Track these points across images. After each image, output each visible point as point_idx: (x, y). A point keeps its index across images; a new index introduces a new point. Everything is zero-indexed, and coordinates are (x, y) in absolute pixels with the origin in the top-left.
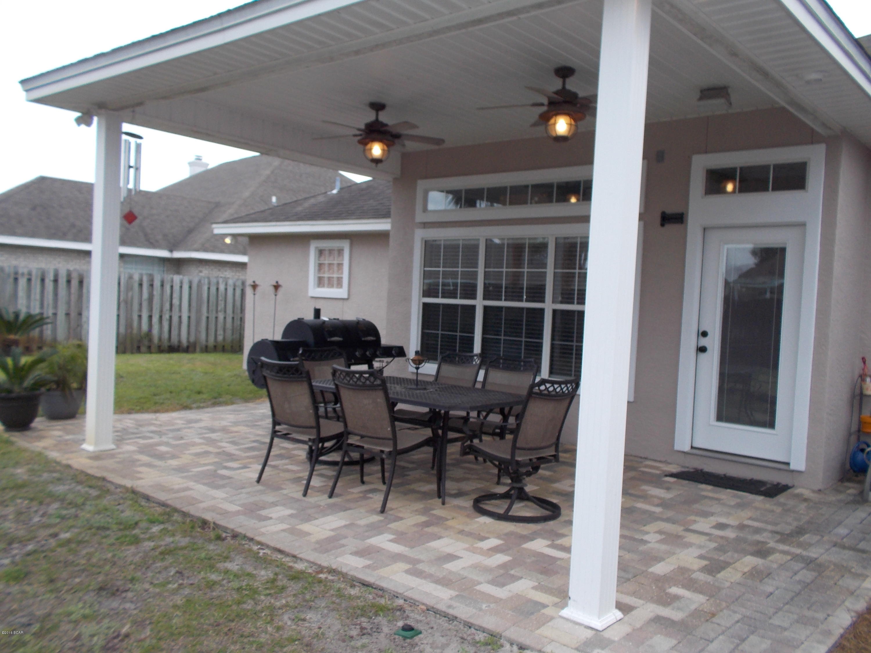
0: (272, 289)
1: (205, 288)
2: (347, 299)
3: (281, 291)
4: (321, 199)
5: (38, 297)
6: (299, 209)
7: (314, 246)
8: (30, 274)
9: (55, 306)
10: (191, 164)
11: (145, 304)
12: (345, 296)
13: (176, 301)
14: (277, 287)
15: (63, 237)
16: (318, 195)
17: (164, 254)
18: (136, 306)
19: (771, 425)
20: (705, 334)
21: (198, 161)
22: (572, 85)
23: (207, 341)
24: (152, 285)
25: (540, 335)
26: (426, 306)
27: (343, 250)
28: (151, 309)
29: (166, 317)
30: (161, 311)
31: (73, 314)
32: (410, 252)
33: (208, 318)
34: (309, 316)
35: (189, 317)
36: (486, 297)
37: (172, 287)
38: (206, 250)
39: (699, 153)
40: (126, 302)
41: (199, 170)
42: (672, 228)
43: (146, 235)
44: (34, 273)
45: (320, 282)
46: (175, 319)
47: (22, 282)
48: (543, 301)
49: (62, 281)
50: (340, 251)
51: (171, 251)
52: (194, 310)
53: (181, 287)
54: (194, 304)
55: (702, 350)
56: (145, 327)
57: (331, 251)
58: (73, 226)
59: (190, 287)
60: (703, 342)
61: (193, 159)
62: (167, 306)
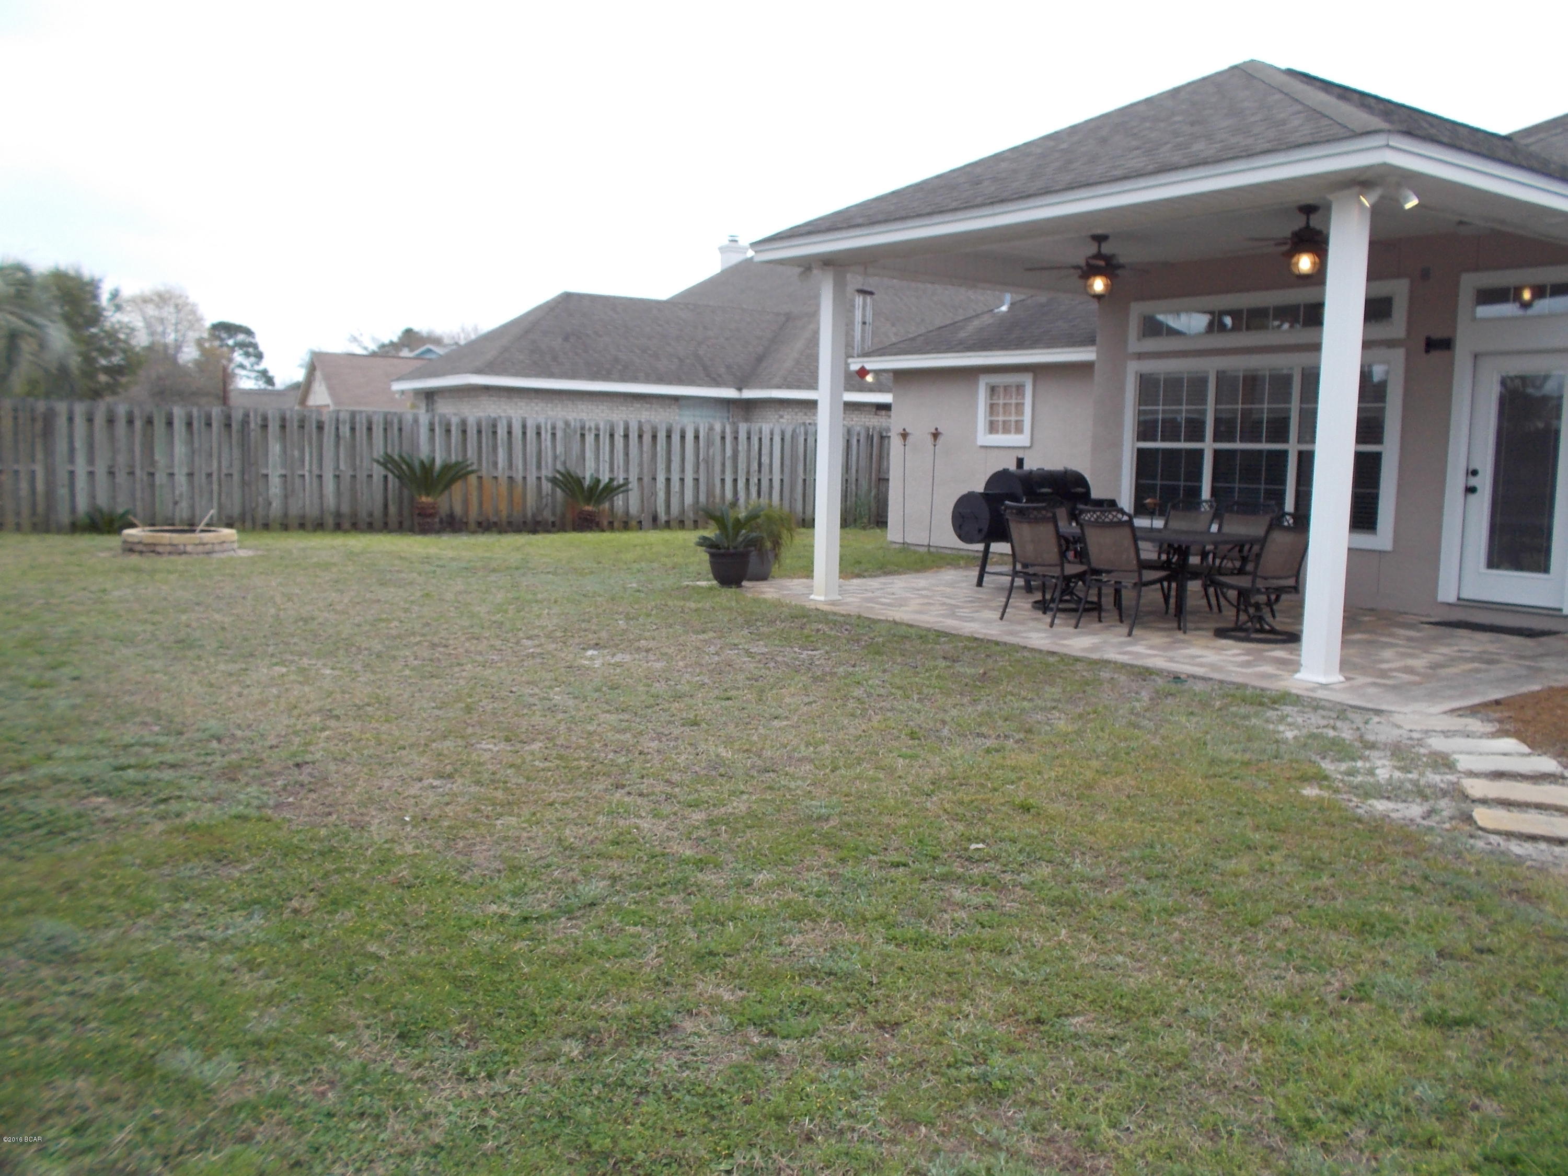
0: (930, 439)
1: (802, 439)
2: (1030, 447)
3: (941, 440)
4: (987, 319)
5: (607, 458)
6: (962, 335)
7: (983, 384)
8: (598, 429)
9: (627, 470)
10: (722, 250)
11: (728, 464)
12: (1028, 444)
13: (765, 459)
14: (936, 435)
15: (607, 377)
16: (982, 313)
17: (730, 393)
18: (718, 468)
19: (1546, 570)
20: (1475, 473)
21: (733, 244)
22: (1315, 221)
23: (804, 513)
24: (736, 438)
25: (1283, 482)
26: (1141, 453)
27: (1024, 386)
28: (735, 471)
29: (754, 480)
30: (748, 473)
31: (646, 479)
32: (1122, 389)
33: (805, 480)
34: (1012, 467)
35: (782, 480)
36: (1217, 438)
37: (760, 439)
38: (789, 387)
39: (1467, 270)
40: (707, 462)
41: (735, 259)
42: (1436, 356)
43: (705, 368)
44: (602, 426)
45: (992, 428)
46: (765, 483)
47: (590, 438)
48: (1285, 440)
49: (633, 436)
50: (1020, 388)
51: (740, 389)
52: (787, 470)
53: (771, 439)
54: (787, 462)
55: (1470, 490)
56: (729, 495)
57: (1006, 388)
58: (616, 360)
59: (783, 439)
60: (1473, 482)
61: (725, 242)
62: (755, 466)
